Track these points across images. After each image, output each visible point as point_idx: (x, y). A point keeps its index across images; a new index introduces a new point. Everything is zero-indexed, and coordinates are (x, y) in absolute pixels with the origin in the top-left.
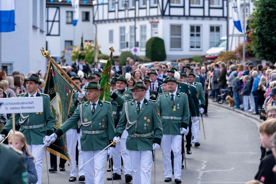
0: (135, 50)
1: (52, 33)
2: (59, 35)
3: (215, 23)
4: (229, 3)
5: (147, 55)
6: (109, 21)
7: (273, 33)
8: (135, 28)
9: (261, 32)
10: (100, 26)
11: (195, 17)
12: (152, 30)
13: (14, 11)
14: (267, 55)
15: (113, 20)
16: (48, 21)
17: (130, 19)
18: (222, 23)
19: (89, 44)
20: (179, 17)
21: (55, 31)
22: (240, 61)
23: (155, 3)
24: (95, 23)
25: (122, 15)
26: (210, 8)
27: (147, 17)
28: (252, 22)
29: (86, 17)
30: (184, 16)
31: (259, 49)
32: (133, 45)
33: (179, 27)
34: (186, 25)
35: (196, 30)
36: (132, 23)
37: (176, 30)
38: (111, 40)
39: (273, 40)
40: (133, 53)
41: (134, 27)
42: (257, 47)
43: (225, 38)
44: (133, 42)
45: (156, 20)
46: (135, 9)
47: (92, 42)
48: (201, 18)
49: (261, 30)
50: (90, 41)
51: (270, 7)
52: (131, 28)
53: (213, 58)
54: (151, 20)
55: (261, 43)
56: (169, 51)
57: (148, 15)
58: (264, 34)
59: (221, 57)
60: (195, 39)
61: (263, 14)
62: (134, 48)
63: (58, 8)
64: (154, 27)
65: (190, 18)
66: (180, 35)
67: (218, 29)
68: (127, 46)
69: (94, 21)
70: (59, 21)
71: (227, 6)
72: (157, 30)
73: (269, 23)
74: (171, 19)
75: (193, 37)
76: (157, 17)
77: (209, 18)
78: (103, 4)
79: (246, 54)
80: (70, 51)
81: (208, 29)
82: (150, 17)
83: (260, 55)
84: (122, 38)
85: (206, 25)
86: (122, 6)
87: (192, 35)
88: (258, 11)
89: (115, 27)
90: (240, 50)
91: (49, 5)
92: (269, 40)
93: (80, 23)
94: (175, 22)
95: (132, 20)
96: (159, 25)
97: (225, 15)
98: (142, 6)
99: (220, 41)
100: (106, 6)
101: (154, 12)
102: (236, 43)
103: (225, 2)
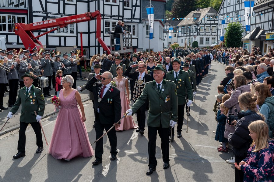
3: (213, 37)
5: (193, 47)
6: (182, 36)
7: (232, 39)
10: (179, 38)
11: (207, 35)
12: (194, 39)
14: (230, 46)
15: (183, 36)
16: (164, 37)
17: (188, 36)
18: (216, 37)
19: (176, 43)
20: (202, 35)
21: (166, 40)
22: (221, 48)
23: (195, 31)
25: (185, 35)
26: (212, 32)
27: (193, 35)
29: (175, 36)
30: (204, 35)
31: (227, 44)
33: (203, 38)
34: (205, 37)
35: (207, 39)
36: (189, 37)
37: (202, 39)
38: (182, 42)
39: (232, 41)
43: (217, 41)
48: (209, 35)
49: (228, 38)
51: (231, 31)
52: (188, 38)
53: (213, 47)
55: (228, 42)
56: (200, 46)
58: (229, 40)
60: (207, 42)
61: (229, 34)
63: (167, 33)
67: (214, 38)
69: (177, 37)
70: (167, 37)
71: (218, 32)
73: (231, 36)
76: (196, 35)
79: (223, 46)
80: (170, 45)
81: (211, 38)
83: (227, 46)
84: (185, 41)
85: (210, 37)
86: (186, 32)
87: (206, 40)
88: (227, 33)
89: (184, 38)
90: (221, 45)
91: (164, 32)
93: (173, 37)
94: (201, 37)
96: (197, 38)
97: (217, 34)
98: (191, 32)
99: (215, 42)
100: (181, 32)
101: (195, 34)
102: (220, 43)
103: (217, 31)
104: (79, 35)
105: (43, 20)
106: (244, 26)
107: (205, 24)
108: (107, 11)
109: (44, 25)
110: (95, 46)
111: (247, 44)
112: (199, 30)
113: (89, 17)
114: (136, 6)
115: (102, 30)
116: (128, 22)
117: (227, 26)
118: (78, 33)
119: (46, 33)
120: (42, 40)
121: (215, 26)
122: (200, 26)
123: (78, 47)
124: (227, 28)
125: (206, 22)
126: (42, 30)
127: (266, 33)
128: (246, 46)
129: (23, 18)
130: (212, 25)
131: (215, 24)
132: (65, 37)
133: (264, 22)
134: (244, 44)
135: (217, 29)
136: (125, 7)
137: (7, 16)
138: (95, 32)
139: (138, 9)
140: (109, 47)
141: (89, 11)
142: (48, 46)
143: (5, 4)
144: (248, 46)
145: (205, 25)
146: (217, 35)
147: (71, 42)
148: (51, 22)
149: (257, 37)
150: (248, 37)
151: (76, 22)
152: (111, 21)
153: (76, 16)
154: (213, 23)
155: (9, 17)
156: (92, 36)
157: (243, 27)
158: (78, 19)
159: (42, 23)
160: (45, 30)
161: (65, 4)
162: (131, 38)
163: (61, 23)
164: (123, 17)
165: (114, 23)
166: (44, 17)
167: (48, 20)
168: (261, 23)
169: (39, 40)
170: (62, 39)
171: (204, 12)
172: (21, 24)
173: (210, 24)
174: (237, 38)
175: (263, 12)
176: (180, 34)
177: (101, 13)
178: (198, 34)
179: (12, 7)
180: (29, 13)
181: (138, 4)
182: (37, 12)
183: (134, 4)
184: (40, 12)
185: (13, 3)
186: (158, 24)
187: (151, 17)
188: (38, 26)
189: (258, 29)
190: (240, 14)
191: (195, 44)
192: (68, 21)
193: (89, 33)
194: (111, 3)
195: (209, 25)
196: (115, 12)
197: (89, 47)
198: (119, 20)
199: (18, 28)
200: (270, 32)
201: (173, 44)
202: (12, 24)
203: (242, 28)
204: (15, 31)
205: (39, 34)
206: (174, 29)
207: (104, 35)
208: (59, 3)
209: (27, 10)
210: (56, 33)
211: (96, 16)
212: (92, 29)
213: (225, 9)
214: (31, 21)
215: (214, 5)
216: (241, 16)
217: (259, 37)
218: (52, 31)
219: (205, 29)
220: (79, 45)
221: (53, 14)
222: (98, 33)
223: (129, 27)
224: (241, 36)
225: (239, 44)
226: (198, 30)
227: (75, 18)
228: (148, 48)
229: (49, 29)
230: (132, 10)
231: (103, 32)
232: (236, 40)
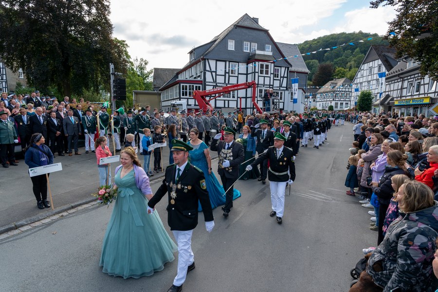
3: (347, 102)
5: (329, 110)
10: (317, 103)
12: (330, 104)
13: (297, 99)
14: (361, 110)
15: (321, 101)
16: (305, 102)
18: (349, 102)
22: (353, 111)
23: (332, 97)
25: (323, 100)
26: (346, 98)
27: (329, 101)
28: (357, 102)
29: (314, 101)
30: (339, 100)
31: (359, 108)
33: (338, 103)
34: (339, 102)
35: (342, 104)
37: (336, 104)
38: (320, 106)
39: (363, 106)
41: (326, 103)
43: (350, 106)
44: (325, 106)
45: (332, 101)
46: (326, 99)
47: (315, 106)
48: (343, 101)
51: (363, 98)
53: (346, 111)
56: (334, 109)
58: (360, 105)
59: (348, 110)
62: (325, 108)
63: (308, 99)
67: (348, 104)
71: (351, 98)
73: (362, 102)
75: (341, 106)
79: (355, 110)
83: (359, 110)
84: (323, 106)
85: (344, 103)
88: (360, 99)
89: (321, 103)
90: (353, 108)
91: (305, 98)
93: (312, 102)
94: (336, 102)
95: (325, 101)
96: (332, 103)
97: (350, 100)
98: (328, 98)
99: (348, 107)
100: (319, 98)
101: (331, 99)
104: (239, 99)
105: (213, 88)
108: (261, 81)
109: (214, 91)
110: (251, 108)
113: (247, 86)
114: (284, 77)
115: (256, 96)
116: (277, 90)
117: (359, 93)
118: (238, 97)
119: (215, 98)
120: (212, 103)
121: (349, 93)
122: (336, 93)
123: (238, 108)
125: (341, 90)
126: (212, 95)
127: (395, 99)
129: (199, 87)
131: (349, 91)
132: (228, 101)
133: (393, 90)
134: (374, 109)
135: (350, 96)
136: (275, 78)
137: (188, 85)
138: (251, 97)
139: (285, 80)
140: (261, 108)
141: (247, 81)
142: (216, 107)
143: (188, 77)
145: (340, 93)
147: (233, 104)
148: (219, 89)
149: (386, 102)
150: (378, 102)
151: (237, 90)
152: (263, 89)
153: (237, 85)
154: (347, 91)
155: (190, 86)
156: (249, 100)
158: (239, 87)
159: (213, 90)
160: (214, 95)
161: (229, 76)
162: (279, 102)
163: (226, 90)
164: (273, 85)
165: (265, 90)
166: (214, 86)
167: (217, 88)
168: (391, 91)
169: (210, 103)
170: (227, 102)
171: (340, 82)
172: (198, 91)
173: (345, 91)
174: (368, 103)
175: (393, 82)
176: (318, 100)
177: (257, 83)
179: (192, 79)
180: (204, 83)
181: (286, 76)
182: (209, 82)
183: (282, 76)
184: (211, 82)
185: (193, 76)
186: (301, 91)
187: (295, 86)
188: (210, 92)
189: (388, 96)
190: (371, 84)
191: (331, 108)
192: (231, 89)
193: (246, 98)
194: (264, 75)
195: (344, 93)
196: (267, 82)
197: (246, 108)
198: (270, 88)
199: (195, 94)
200: (399, 99)
201: (312, 107)
202: (191, 91)
203: (373, 95)
204: (193, 96)
205: (210, 98)
206: (313, 95)
207: (258, 99)
208: (225, 76)
209: (202, 81)
210: (222, 98)
211: (252, 85)
212: (249, 95)
213: (358, 79)
214: (205, 89)
215: (348, 76)
216: (372, 85)
217: (389, 103)
218: (219, 97)
219: (340, 96)
220: (239, 107)
221: (220, 83)
222: (253, 97)
223: (277, 93)
224: (371, 101)
225: (369, 109)
226: (334, 96)
227: (237, 87)
228: (292, 110)
229: (217, 95)
230: (280, 80)
231: (257, 97)
232: (367, 105)
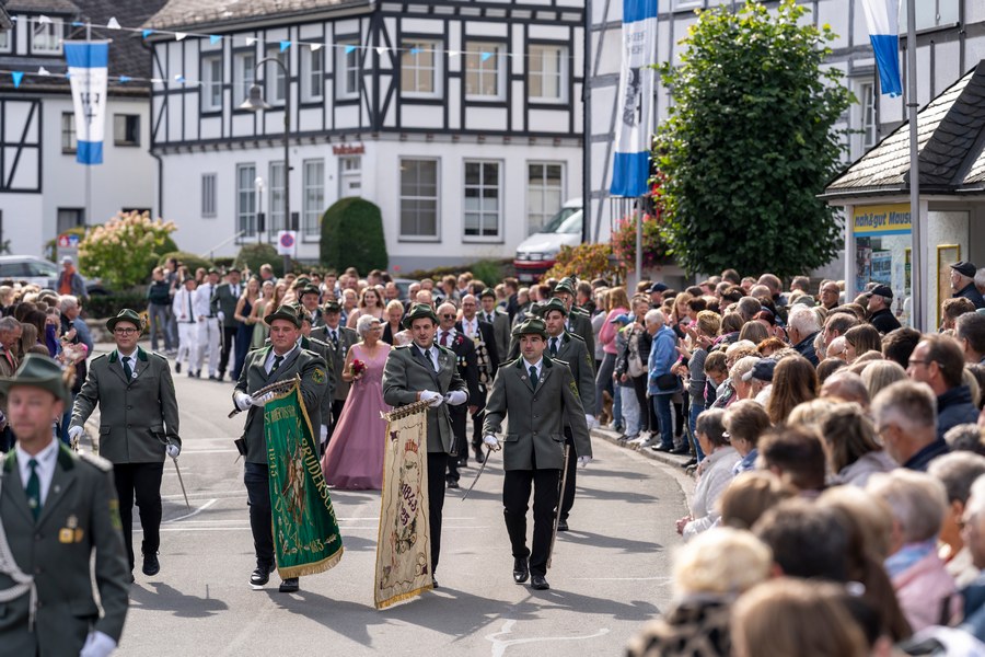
0: (287, 241)
1: (14, 185)
2: (39, 191)
3: (544, 153)
4: (590, 89)
5: (324, 258)
6: (202, 144)
7: (733, 187)
8: (288, 169)
9: (693, 183)
10: (172, 162)
11: (482, 135)
12: (340, 177)
14: (713, 259)
15: (215, 144)
16: (2, 145)
17: (270, 139)
18: (571, 155)
19: (138, 219)
20: (429, 133)
21: (25, 177)
22: (625, 277)
23: (351, 89)
24: (158, 151)
25: (243, 126)
26: (528, 106)
27: (327, 135)
28: (664, 151)
29: (130, 132)
30: (446, 130)
31: (687, 237)
32: (281, 222)
33: (431, 167)
34: (452, 159)
35: (482, 178)
36: (278, 153)
37: (419, 176)
38: (209, 207)
39: (733, 208)
40: (281, 250)
41: (283, 164)
42: (683, 232)
43: (578, 202)
44: (280, 213)
45: (355, 144)
46: (286, 108)
47: (147, 213)
48: (500, 139)
49: (693, 177)
50: (141, 211)
51: (725, 102)
52: (273, 167)
53: (540, 268)
54: (339, 145)
55: (692, 219)
56: (396, 245)
57: (329, 126)
58: (703, 190)
59: (565, 265)
60: (482, 205)
61: (700, 126)
62: (282, 233)
63: (37, 102)
64: (349, 167)
65: (463, 138)
66: (433, 192)
67: (555, 173)
68: (262, 229)
69: (153, 145)
70: (39, 146)
71: (586, 99)
72: (359, 175)
73: (721, 155)
74: (403, 140)
75: (473, 201)
76: (358, 132)
77: (526, 140)
78: (183, 91)
79: (645, 255)
80: (74, 243)
81: (523, 172)
82: (334, 132)
83: (691, 257)
84: (246, 199)
85: (514, 160)
86: (246, 98)
87: (471, 193)
88: (684, 115)
89: (223, 164)
90: (628, 244)
91: (6, 93)
92: (720, 209)
94: (417, 149)
95: (276, 142)
96: (367, 160)
97: (579, 129)
98: (308, 97)
99: (563, 213)
100: (192, 98)
101: (348, 118)
102: (613, 220)
103: (578, 87)
106: (850, 51)
107: (456, 16)
111: (887, 242)
112: (385, 81)
121: (561, 33)
122: (400, 35)
124: (677, 61)
128: (877, 265)
130: (526, 23)
131: (557, 13)
134: (862, 243)
135: (579, 72)
144: (898, 259)
145: (455, 26)
146: (584, 140)
150: (893, 162)
154: (535, 9)
157: (839, 54)
173: (509, 12)
174: (785, 168)
176: (180, 118)
178: (377, 117)
191: (353, 233)
195: (499, 30)
201: (108, 227)
203: (834, 73)
206: (114, 63)
219: (455, 66)
224: (822, 147)
225: (804, 239)
226: (377, 72)
232: (776, 189)
